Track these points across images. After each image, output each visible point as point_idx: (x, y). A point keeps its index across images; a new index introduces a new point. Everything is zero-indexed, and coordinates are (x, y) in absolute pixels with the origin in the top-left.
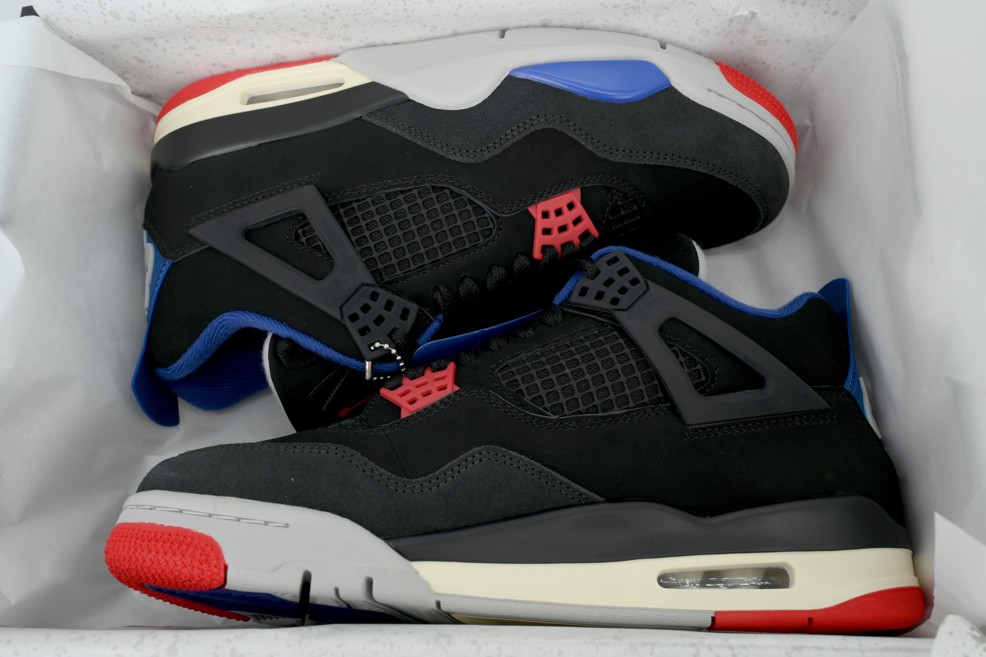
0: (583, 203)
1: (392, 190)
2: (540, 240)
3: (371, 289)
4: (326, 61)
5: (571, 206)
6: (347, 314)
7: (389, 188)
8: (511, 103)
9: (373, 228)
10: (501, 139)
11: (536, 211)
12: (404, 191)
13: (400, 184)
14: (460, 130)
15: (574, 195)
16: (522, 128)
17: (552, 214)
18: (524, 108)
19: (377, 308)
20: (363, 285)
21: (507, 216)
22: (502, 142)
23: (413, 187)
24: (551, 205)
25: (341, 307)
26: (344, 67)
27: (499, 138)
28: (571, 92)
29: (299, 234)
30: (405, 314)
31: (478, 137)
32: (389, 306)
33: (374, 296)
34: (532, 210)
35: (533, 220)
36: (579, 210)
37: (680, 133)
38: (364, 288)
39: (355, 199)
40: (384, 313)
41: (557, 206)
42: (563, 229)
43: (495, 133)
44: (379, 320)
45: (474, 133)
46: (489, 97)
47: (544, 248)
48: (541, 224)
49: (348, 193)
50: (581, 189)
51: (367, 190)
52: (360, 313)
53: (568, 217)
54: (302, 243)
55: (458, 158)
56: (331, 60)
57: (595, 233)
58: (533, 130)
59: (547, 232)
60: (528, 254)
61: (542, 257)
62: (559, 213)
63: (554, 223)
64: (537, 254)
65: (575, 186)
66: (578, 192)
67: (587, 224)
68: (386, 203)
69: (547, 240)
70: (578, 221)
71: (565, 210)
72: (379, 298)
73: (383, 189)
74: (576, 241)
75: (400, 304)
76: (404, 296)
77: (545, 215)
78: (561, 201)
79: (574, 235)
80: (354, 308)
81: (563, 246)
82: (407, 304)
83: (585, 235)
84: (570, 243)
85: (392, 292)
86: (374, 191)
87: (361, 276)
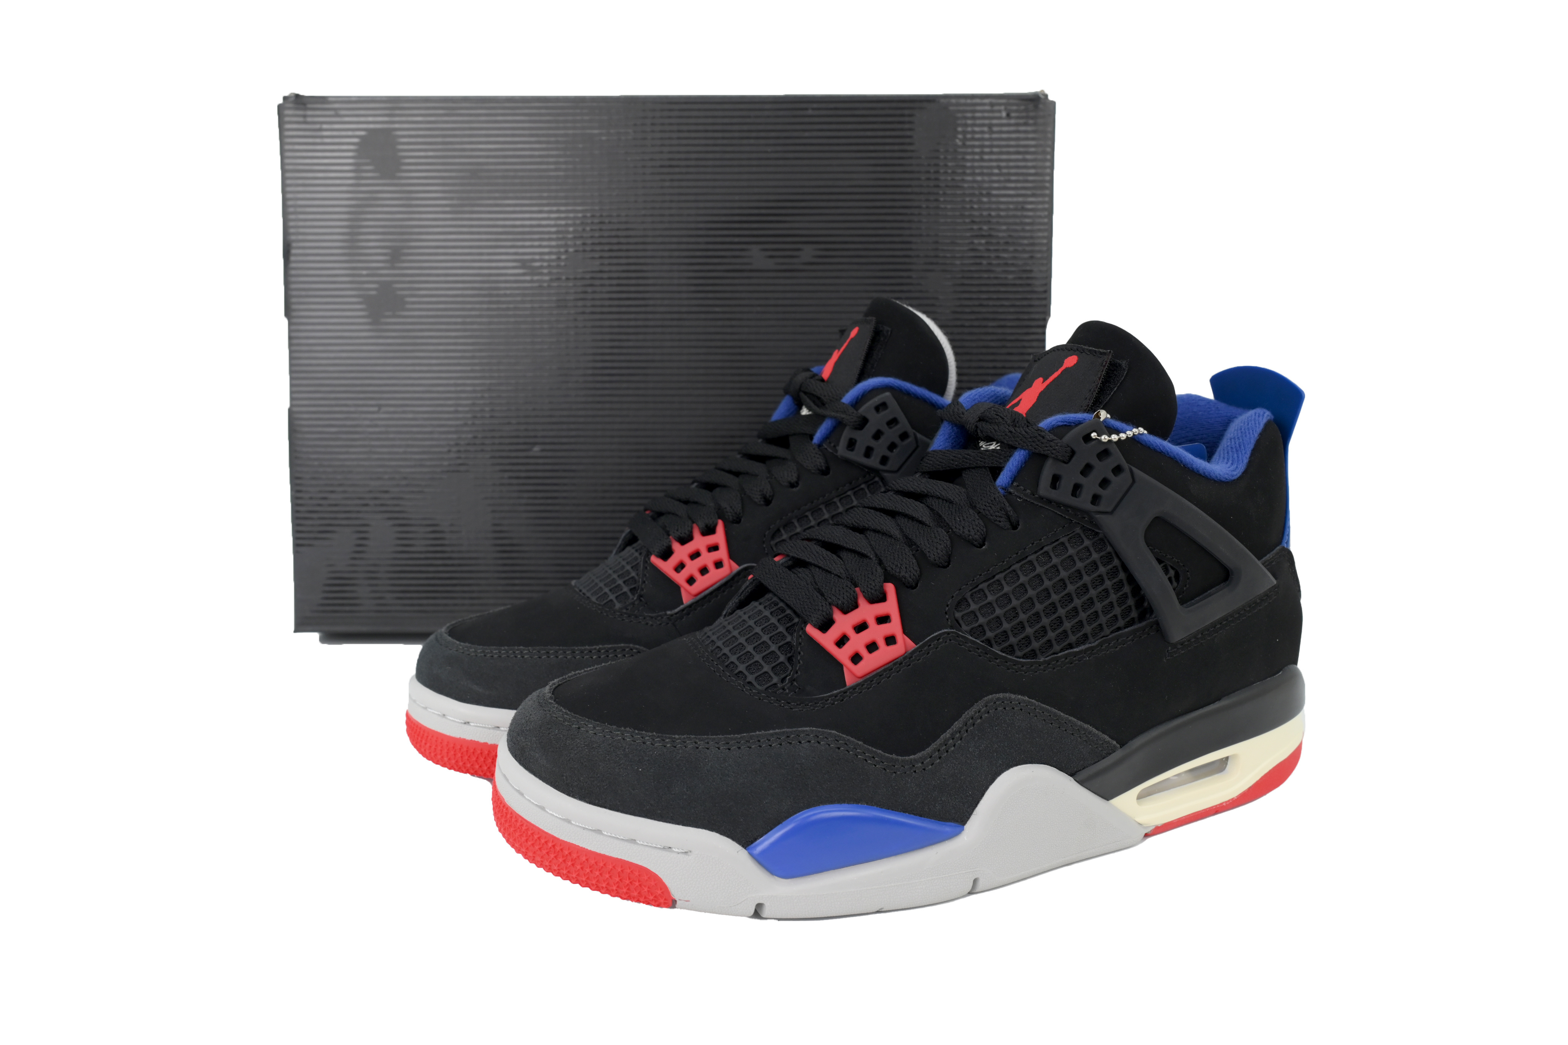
0: (839, 666)
1: (1082, 647)
2: (891, 606)
3: (1101, 508)
4: (1159, 826)
5: (856, 658)
6: (1125, 476)
7: (1087, 650)
8: (961, 783)
9: (1100, 593)
10: (967, 731)
11: (904, 645)
12: (1067, 649)
13: (1075, 657)
14: (1017, 735)
15: (853, 674)
16: (943, 750)
17: (881, 643)
18: (944, 778)
19: (1091, 485)
20: (1111, 513)
21: (943, 631)
22: (965, 728)
23: (1060, 654)
24: (885, 654)
25: (1134, 482)
26: (1139, 819)
27: (969, 732)
28: (889, 809)
29: (1176, 581)
30: (1055, 480)
31: (996, 729)
32: (1076, 489)
33: (1096, 499)
34: (911, 645)
35: (907, 631)
36: (843, 655)
37: (729, 779)
38: (1109, 509)
39: (1121, 632)
40: (1081, 480)
41: (876, 654)
42: (861, 627)
43: (976, 738)
44: (1087, 470)
45: (1001, 734)
46: (987, 788)
47: (882, 598)
48: (895, 627)
49: (1130, 638)
50: (845, 685)
51: (1111, 645)
52: (1111, 476)
53: (858, 642)
54: (1173, 568)
55: (1017, 697)
56: (1154, 827)
57: (811, 630)
58: (929, 750)
59: (883, 620)
60: (903, 587)
61: (882, 587)
62: (872, 647)
63: (876, 632)
64: (890, 588)
65: (854, 688)
66: (849, 681)
67: (826, 640)
68: (1088, 629)
69: (880, 609)
70: (842, 641)
71: (864, 652)
72: (1090, 498)
73: (1092, 649)
74: (837, 615)
75: (1063, 495)
76: (1059, 505)
77: (890, 640)
78: (871, 662)
79: (843, 623)
80: (1118, 482)
81: (856, 606)
82: (1053, 494)
83: (825, 625)
84: (845, 611)
85: (1075, 509)
86: (1100, 645)
87: (1112, 525)
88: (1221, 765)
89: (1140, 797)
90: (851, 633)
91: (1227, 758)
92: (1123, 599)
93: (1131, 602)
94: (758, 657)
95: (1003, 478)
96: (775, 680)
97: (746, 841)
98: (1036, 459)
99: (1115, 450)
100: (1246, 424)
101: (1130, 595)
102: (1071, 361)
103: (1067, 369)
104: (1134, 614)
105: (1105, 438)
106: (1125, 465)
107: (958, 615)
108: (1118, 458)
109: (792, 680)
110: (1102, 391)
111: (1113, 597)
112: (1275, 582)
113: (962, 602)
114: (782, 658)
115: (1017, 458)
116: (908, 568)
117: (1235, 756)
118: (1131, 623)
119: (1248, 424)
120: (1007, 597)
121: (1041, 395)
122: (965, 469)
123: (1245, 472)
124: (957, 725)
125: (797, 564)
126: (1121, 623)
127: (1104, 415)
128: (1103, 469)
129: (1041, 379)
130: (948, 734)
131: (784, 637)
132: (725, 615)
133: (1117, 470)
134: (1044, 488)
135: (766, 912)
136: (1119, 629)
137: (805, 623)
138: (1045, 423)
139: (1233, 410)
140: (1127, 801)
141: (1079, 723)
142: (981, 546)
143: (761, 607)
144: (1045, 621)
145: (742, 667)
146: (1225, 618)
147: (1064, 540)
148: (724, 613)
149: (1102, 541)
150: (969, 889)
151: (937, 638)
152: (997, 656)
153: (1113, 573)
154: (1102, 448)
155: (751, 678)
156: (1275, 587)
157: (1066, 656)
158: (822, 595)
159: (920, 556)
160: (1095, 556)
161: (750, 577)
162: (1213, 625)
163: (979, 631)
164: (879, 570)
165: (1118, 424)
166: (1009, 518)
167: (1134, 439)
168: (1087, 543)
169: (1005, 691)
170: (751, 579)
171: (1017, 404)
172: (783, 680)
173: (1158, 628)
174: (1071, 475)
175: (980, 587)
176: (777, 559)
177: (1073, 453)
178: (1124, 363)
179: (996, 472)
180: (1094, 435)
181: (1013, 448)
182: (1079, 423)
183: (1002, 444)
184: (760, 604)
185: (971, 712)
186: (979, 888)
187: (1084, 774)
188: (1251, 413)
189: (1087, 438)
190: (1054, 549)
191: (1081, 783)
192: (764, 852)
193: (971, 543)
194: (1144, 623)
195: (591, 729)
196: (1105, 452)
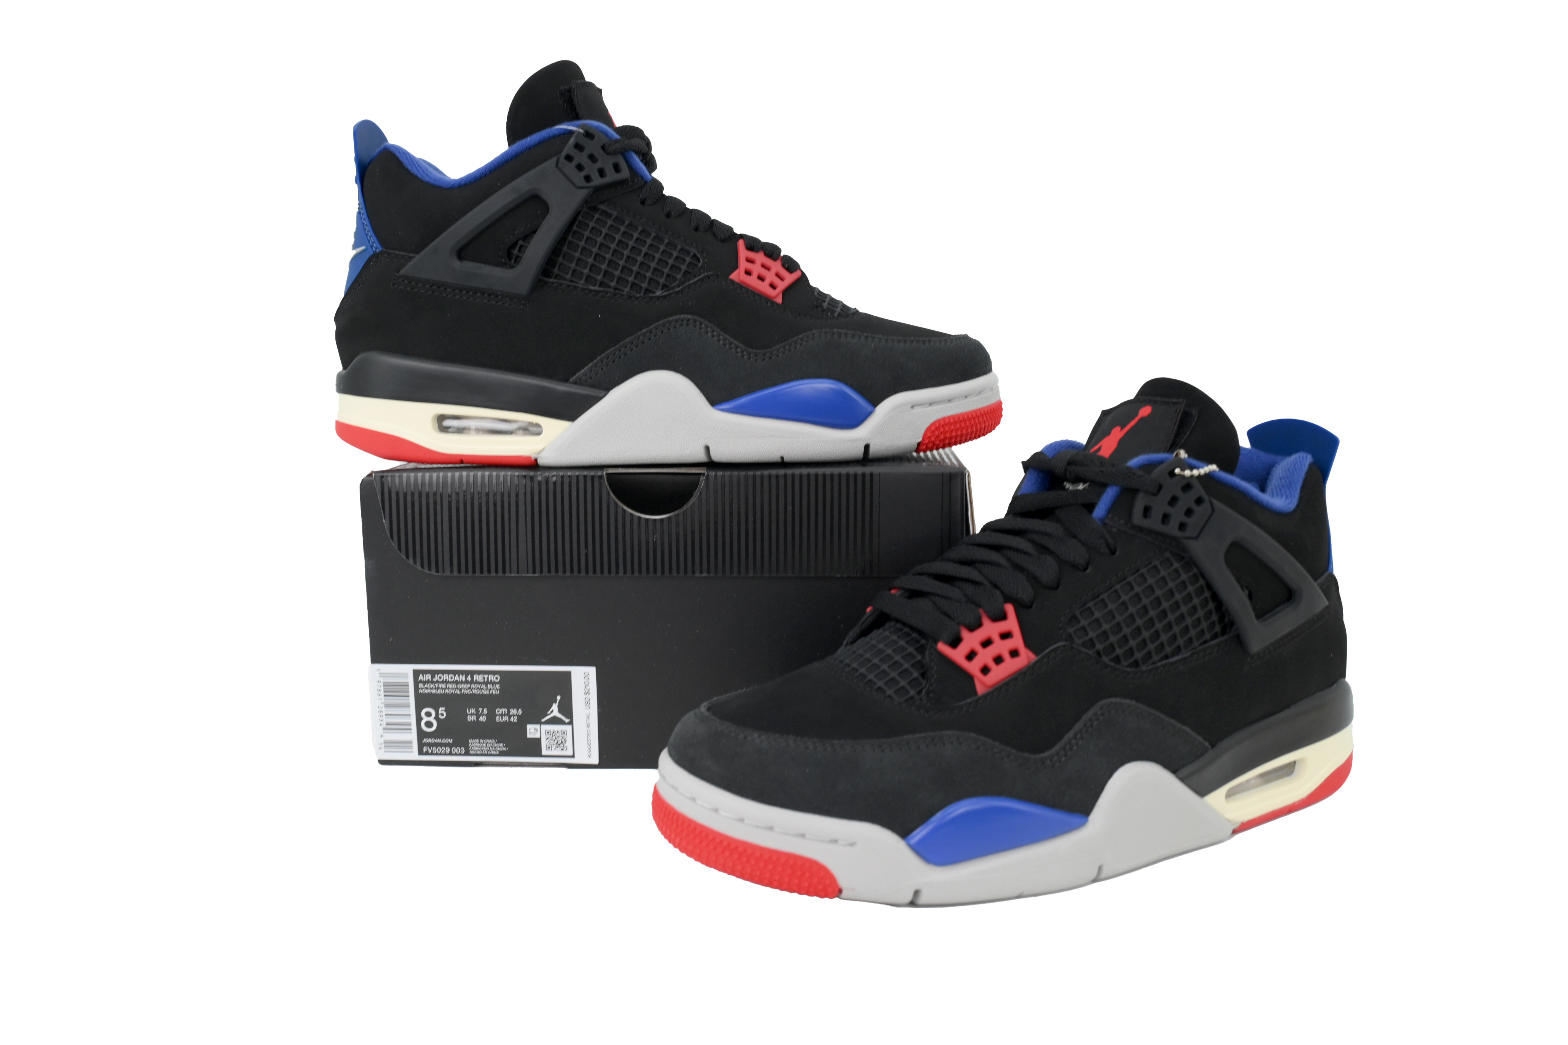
0: (970, 677)
1: (1177, 658)
2: (1011, 623)
3: (1187, 534)
5: (985, 670)
6: (1206, 506)
7: (1180, 660)
8: (1084, 778)
10: (1086, 732)
11: (1026, 657)
12: (1164, 659)
13: (1171, 666)
14: (1128, 735)
15: (983, 684)
17: (1006, 656)
18: (1070, 774)
19: (1177, 514)
20: (1196, 538)
21: (1059, 644)
22: (1085, 729)
23: (1159, 664)
24: (1011, 666)
25: (1213, 511)
26: (1229, 816)
27: (1088, 733)
28: (1026, 801)
30: (1147, 511)
31: (1110, 730)
32: (1166, 518)
33: (1182, 526)
34: (1033, 657)
35: (1027, 645)
36: (973, 667)
37: (886, 777)
38: (1195, 535)
39: (1207, 644)
40: (1169, 510)
41: (1002, 666)
42: (987, 643)
43: (1095, 738)
44: (1173, 501)
45: (1115, 734)
46: (1106, 782)
47: (1003, 617)
48: (1017, 641)
49: (1214, 650)
50: (977, 694)
51: (1200, 656)
52: (1194, 506)
53: (985, 656)
55: (1126, 701)
56: (1240, 824)
57: (943, 647)
58: (1056, 749)
59: (1005, 636)
60: (1021, 607)
61: (1003, 607)
62: (998, 660)
63: (1001, 647)
64: (1010, 609)
65: (985, 696)
66: (980, 690)
67: (958, 655)
68: (1181, 641)
69: (1003, 626)
70: (971, 656)
71: (992, 664)
72: (1177, 526)
73: (1184, 659)
74: (965, 634)
75: (1154, 523)
76: (1150, 532)
77: (1014, 653)
78: (999, 673)
79: (971, 640)
80: (1201, 511)
81: (980, 625)
82: (1146, 523)
83: (955, 642)
84: (972, 629)
85: (1164, 536)
86: (1192, 655)
87: (1198, 549)
88: (1290, 769)
89: (1229, 795)
90: (978, 648)
91: (1295, 762)
92: (1208, 614)
93: (1215, 617)
94: (893, 674)
95: (1100, 511)
96: (912, 693)
97: (904, 832)
98: (1128, 493)
99: (1196, 484)
100: (1293, 465)
101: (1214, 611)
102: (1145, 411)
103: (1142, 419)
104: (1218, 629)
105: (1187, 473)
106: (1205, 497)
107: (1071, 630)
108: (1199, 490)
109: (928, 693)
110: (1178, 434)
111: (1201, 613)
112: (1327, 603)
113: (1073, 619)
114: (916, 674)
115: (1109, 494)
116: (1025, 591)
117: (1302, 760)
118: (1215, 636)
119: (1295, 465)
120: (1111, 615)
121: (1121, 442)
122: (1057, 508)
123: (1298, 506)
124: (1078, 726)
125: (914, 594)
126: (1207, 636)
127: (1183, 454)
128: (1187, 500)
129: (1118, 429)
130: (1071, 734)
131: (914, 657)
132: (846, 645)
133: (1199, 501)
134: (1137, 518)
135: (922, 900)
136: (1205, 642)
137: (936, 642)
138: (1134, 462)
139: (1271, 457)
140: (1217, 797)
141: (1179, 725)
142: (1086, 569)
143: (887, 633)
144: (1146, 634)
145: (880, 684)
146: (1290, 633)
147: (1156, 563)
148: (845, 642)
149: (1189, 562)
150: (1094, 874)
151: (1055, 650)
152: (1106, 666)
153: (1200, 591)
154: (1185, 482)
155: (890, 692)
156: (1327, 608)
157: (1164, 666)
158: (948, 616)
159: (1033, 579)
160: (1184, 577)
161: (869, 609)
162: (1282, 638)
163: (1091, 643)
164: (998, 593)
165: (1194, 462)
166: (1108, 544)
167: (1209, 476)
168: (1176, 565)
169: (1115, 696)
170: (870, 611)
171: (1099, 449)
172: (919, 692)
173: (1239, 641)
174: (1160, 506)
175: (1088, 605)
176: (893, 592)
177: (1160, 487)
178: (1194, 412)
179: (1090, 507)
180: (1177, 471)
181: (1104, 486)
182: (1161, 462)
183: (1092, 482)
184: (884, 630)
185: (1089, 714)
186: (1103, 875)
187: (1184, 772)
188: (1295, 457)
189: (1172, 474)
190: (1148, 571)
191: (1183, 780)
192: (921, 841)
193: (1075, 567)
194: (1225, 637)
195: (757, 739)
196: (1187, 485)
